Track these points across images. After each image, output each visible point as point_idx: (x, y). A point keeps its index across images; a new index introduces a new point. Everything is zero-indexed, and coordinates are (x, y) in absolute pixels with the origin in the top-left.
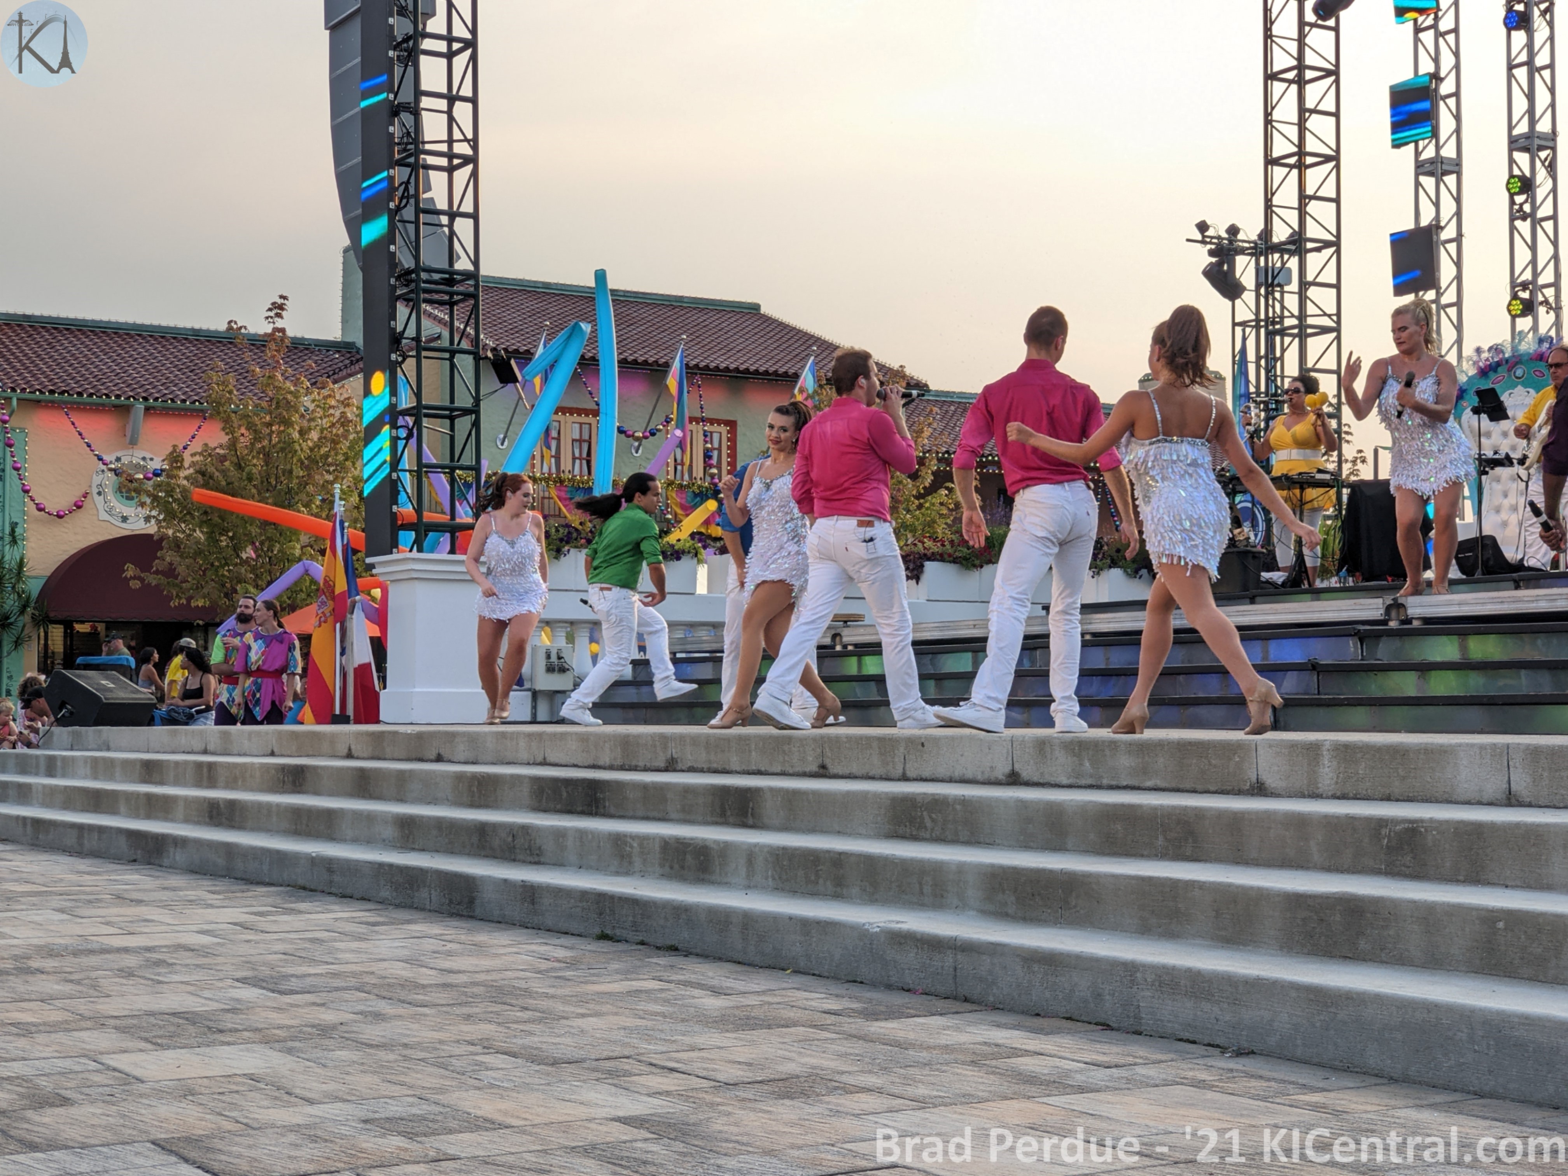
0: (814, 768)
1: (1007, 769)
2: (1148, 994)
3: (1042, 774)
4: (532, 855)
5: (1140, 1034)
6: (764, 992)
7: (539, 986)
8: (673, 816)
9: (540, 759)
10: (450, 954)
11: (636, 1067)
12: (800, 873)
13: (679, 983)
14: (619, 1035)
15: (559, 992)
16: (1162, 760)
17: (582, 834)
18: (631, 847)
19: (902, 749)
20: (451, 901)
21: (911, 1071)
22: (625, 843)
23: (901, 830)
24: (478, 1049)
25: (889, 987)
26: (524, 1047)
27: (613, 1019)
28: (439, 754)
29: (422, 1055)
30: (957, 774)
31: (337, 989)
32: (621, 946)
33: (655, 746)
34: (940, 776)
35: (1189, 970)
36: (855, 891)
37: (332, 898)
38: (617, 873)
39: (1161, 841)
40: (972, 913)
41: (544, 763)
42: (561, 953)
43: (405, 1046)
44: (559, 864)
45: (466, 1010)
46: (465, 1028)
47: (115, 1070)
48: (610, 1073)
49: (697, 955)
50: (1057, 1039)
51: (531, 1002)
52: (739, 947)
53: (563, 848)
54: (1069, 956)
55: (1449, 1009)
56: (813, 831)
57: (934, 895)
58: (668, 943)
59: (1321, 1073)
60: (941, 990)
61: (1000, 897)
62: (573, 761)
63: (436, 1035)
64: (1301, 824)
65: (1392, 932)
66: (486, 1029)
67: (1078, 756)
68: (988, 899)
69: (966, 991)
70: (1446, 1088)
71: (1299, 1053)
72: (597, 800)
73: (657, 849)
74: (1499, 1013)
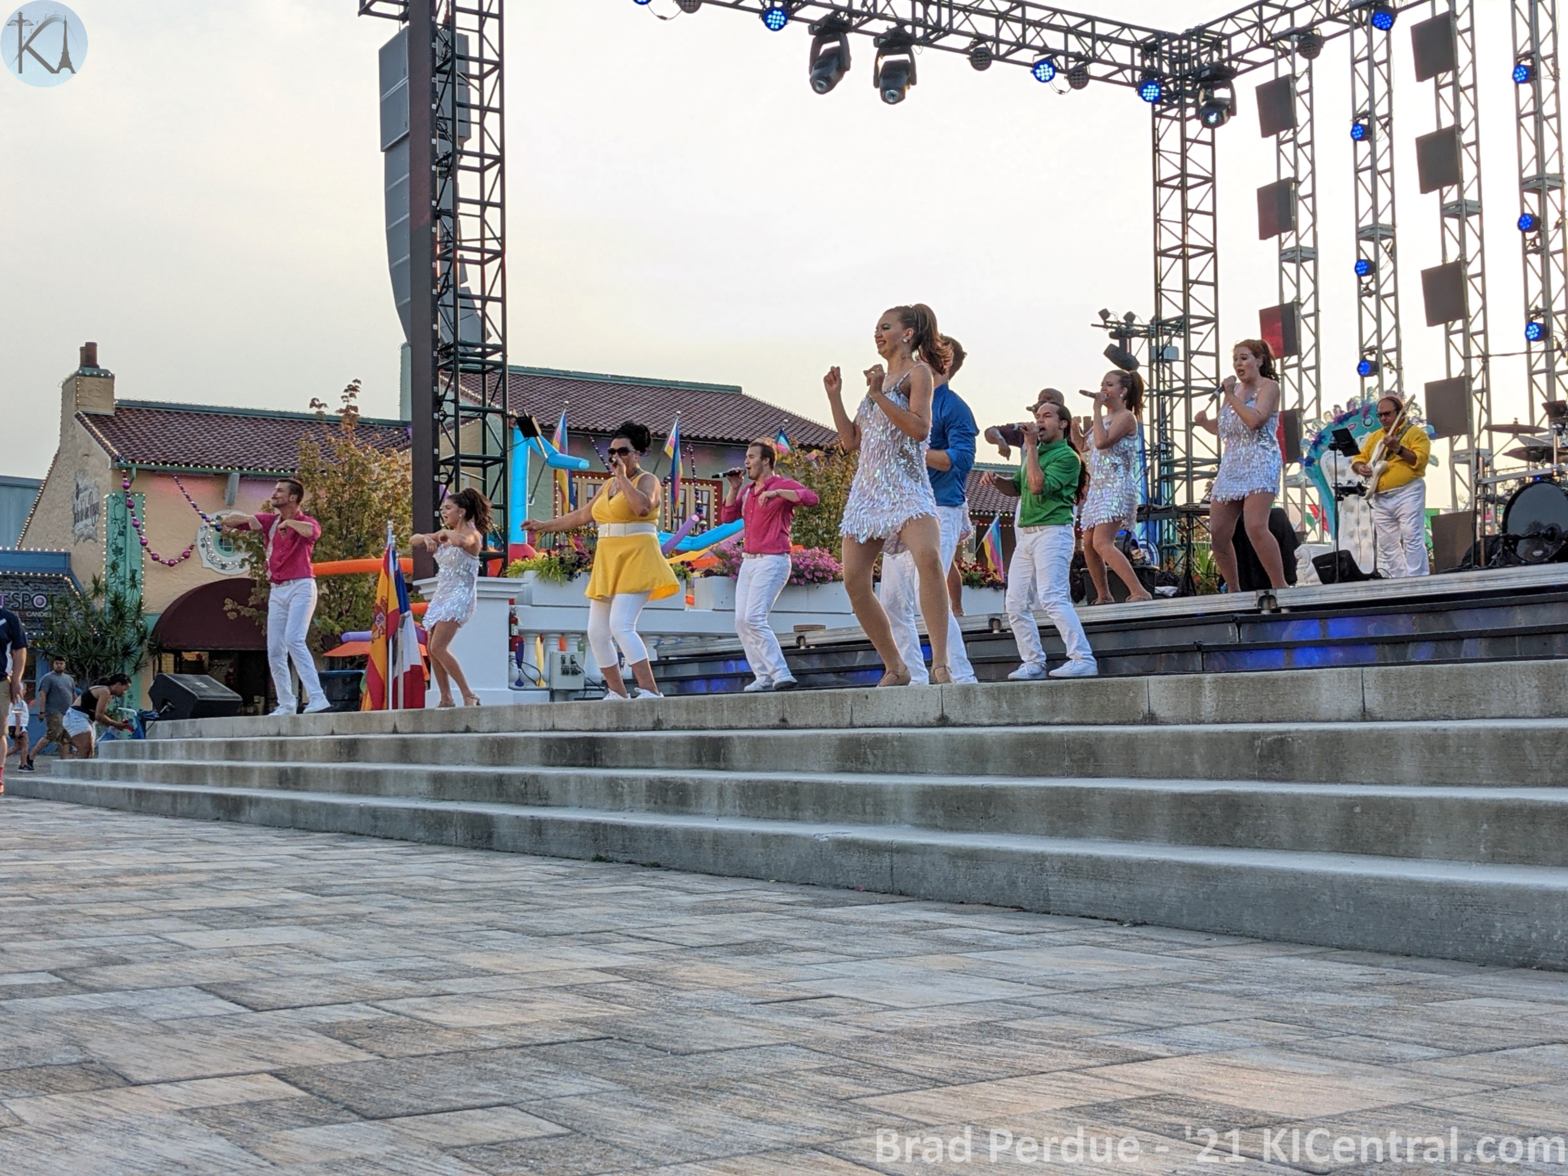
0: (776, 722)
1: (938, 714)
2: (1056, 879)
3: (967, 716)
4: (541, 799)
5: (1049, 913)
6: (730, 892)
7: (539, 890)
8: (658, 764)
9: (549, 726)
10: (468, 872)
11: (616, 938)
12: (763, 801)
13: (659, 887)
14: (605, 918)
15: (557, 893)
16: (1068, 699)
17: (582, 778)
18: (623, 787)
19: (849, 702)
20: (473, 837)
21: (850, 938)
22: (618, 785)
23: (848, 765)
24: (484, 927)
25: (837, 887)
26: (521, 926)
27: (599, 909)
28: (467, 727)
29: (436, 931)
30: (895, 721)
31: (370, 893)
32: (611, 865)
33: (643, 710)
34: (882, 723)
35: (1090, 857)
36: (809, 813)
37: (375, 840)
38: (611, 810)
39: (1067, 763)
40: (907, 826)
41: (553, 729)
42: (561, 870)
43: (422, 926)
44: (564, 805)
45: (476, 905)
46: (473, 914)
47: (173, 942)
49: (676, 870)
50: (977, 917)
51: (533, 899)
52: (711, 860)
53: (566, 792)
54: (988, 851)
55: (1314, 876)
56: (775, 770)
57: (875, 814)
58: (652, 861)
59: (1204, 936)
60: (880, 887)
61: (930, 812)
62: (576, 727)
63: (449, 919)
64: (1187, 740)
65: (1264, 822)
66: (491, 915)
67: (998, 700)
68: (920, 814)
69: (901, 886)
70: (1312, 944)
71: (1185, 921)
72: (595, 755)
73: (644, 788)
74: (1357, 876)
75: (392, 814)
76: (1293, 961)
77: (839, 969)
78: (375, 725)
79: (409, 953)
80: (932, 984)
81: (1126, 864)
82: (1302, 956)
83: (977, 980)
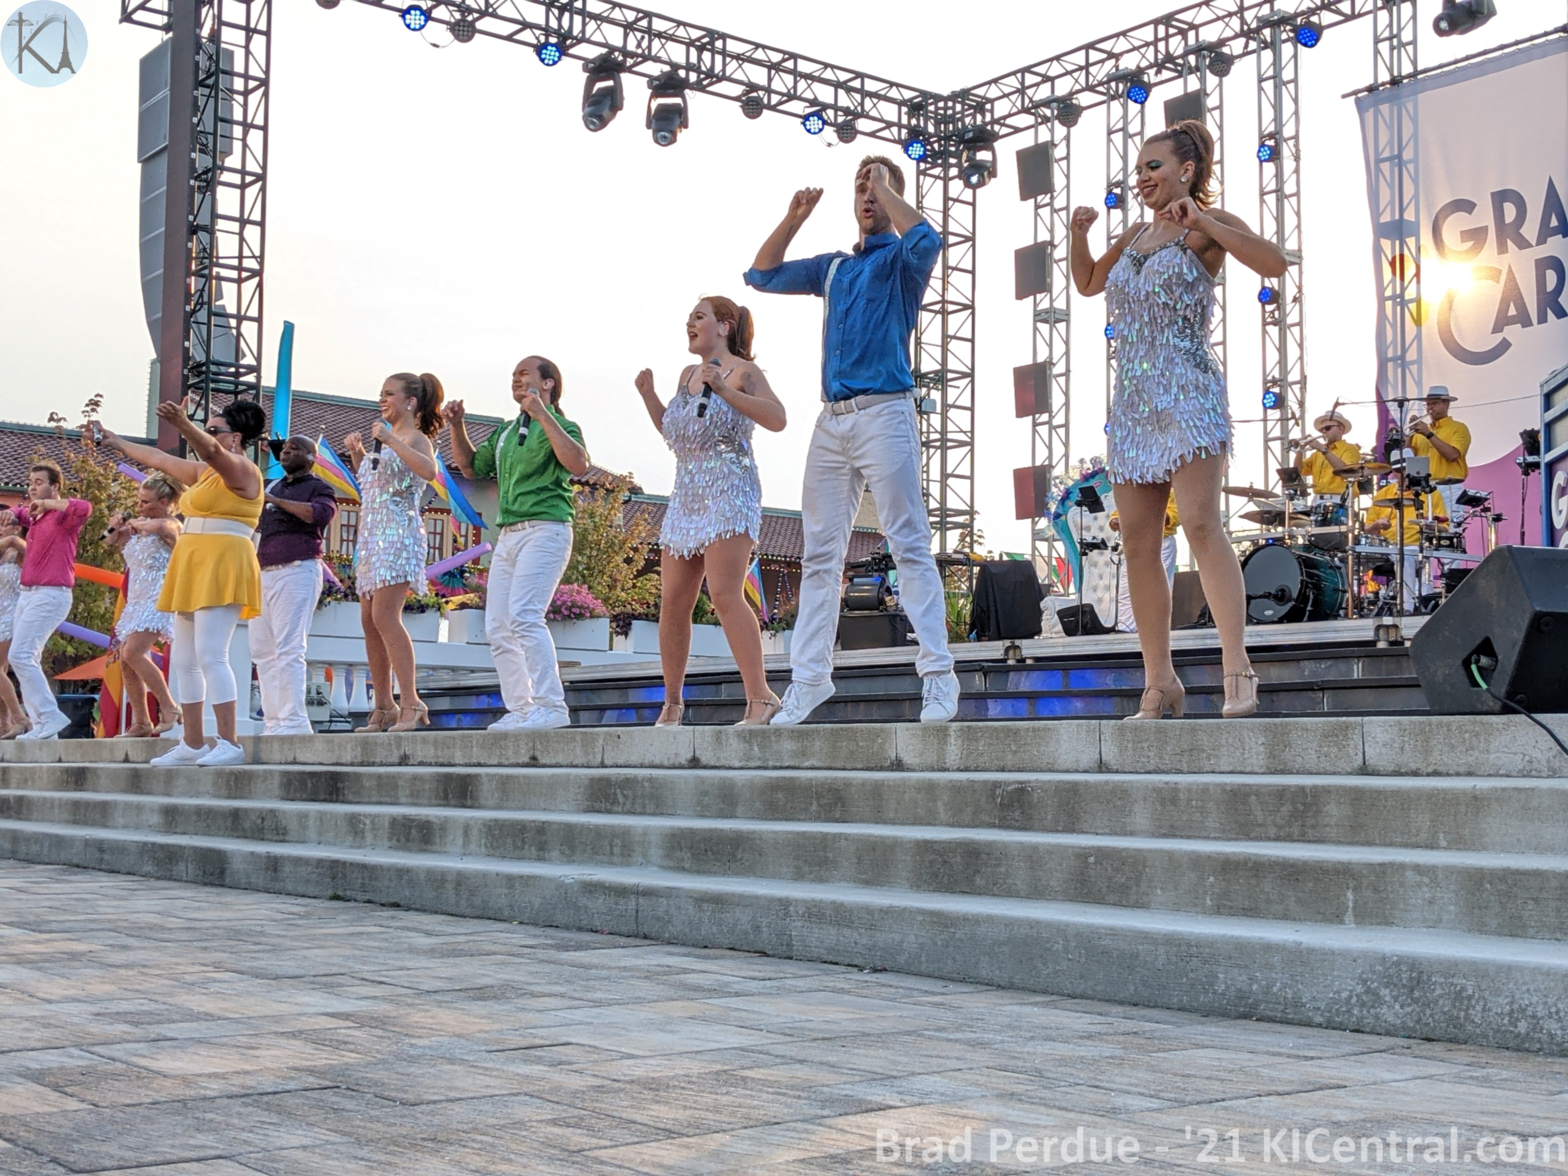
0: (526, 760)
1: (689, 756)
2: (799, 924)
3: (718, 758)
4: (278, 834)
5: (791, 958)
6: (470, 934)
7: (271, 929)
8: (403, 800)
9: (290, 759)
10: (198, 909)
11: (350, 981)
12: (509, 841)
13: (397, 928)
14: (339, 961)
15: (290, 934)
17: (322, 815)
18: (364, 824)
19: (601, 742)
20: (205, 873)
21: (592, 983)
22: (359, 821)
23: (597, 806)
24: (211, 969)
25: (580, 929)
26: (251, 967)
27: (335, 951)
29: (158, 972)
30: (647, 762)
31: (92, 930)
32: (349, 904)
33: (390, 744)
34: (633, 763)
35: (833, 902)
36: (555, 854)
37: (100, 873)
38: (351, 847)
39: (814, 807)
40: (654, 868)
41: (294, 762)
42: (296, 909)
43: (145, 966)
44: (302, 841)
45: (204, 944)
46: (201, 955)
48: (325, 985)
49: (416, 910)
50: (721, 962)
51: (264, 940)
52: (453, 901)
53: (305, 827)
54: (733, 895)
55: (1048, 925)
56: (523, 809)
57: (623, 855)
58: (392, 900)
59: (941, 983)
60: (624, 929)
61: (678, 854)
62: (320, 760)
63: (174, 960)
64: (930, 788)
65: (1003, 870)
66: (219, 956)
67: (749, 742)
68: (667, 856)
69: (645, 929)
70: (1044, 992)
71: (923, 968)
72: (337, 789)
73: (387, 825)
74: (1089, 926)
75: (119, 848)
76: (1027, 1009)
77: (578, 1015)
78: (106, 754)
79: (130, 995)
80: (671, 1032)
81: (869, 910)
82: (1035, 1004)
83: (716, 1027)
